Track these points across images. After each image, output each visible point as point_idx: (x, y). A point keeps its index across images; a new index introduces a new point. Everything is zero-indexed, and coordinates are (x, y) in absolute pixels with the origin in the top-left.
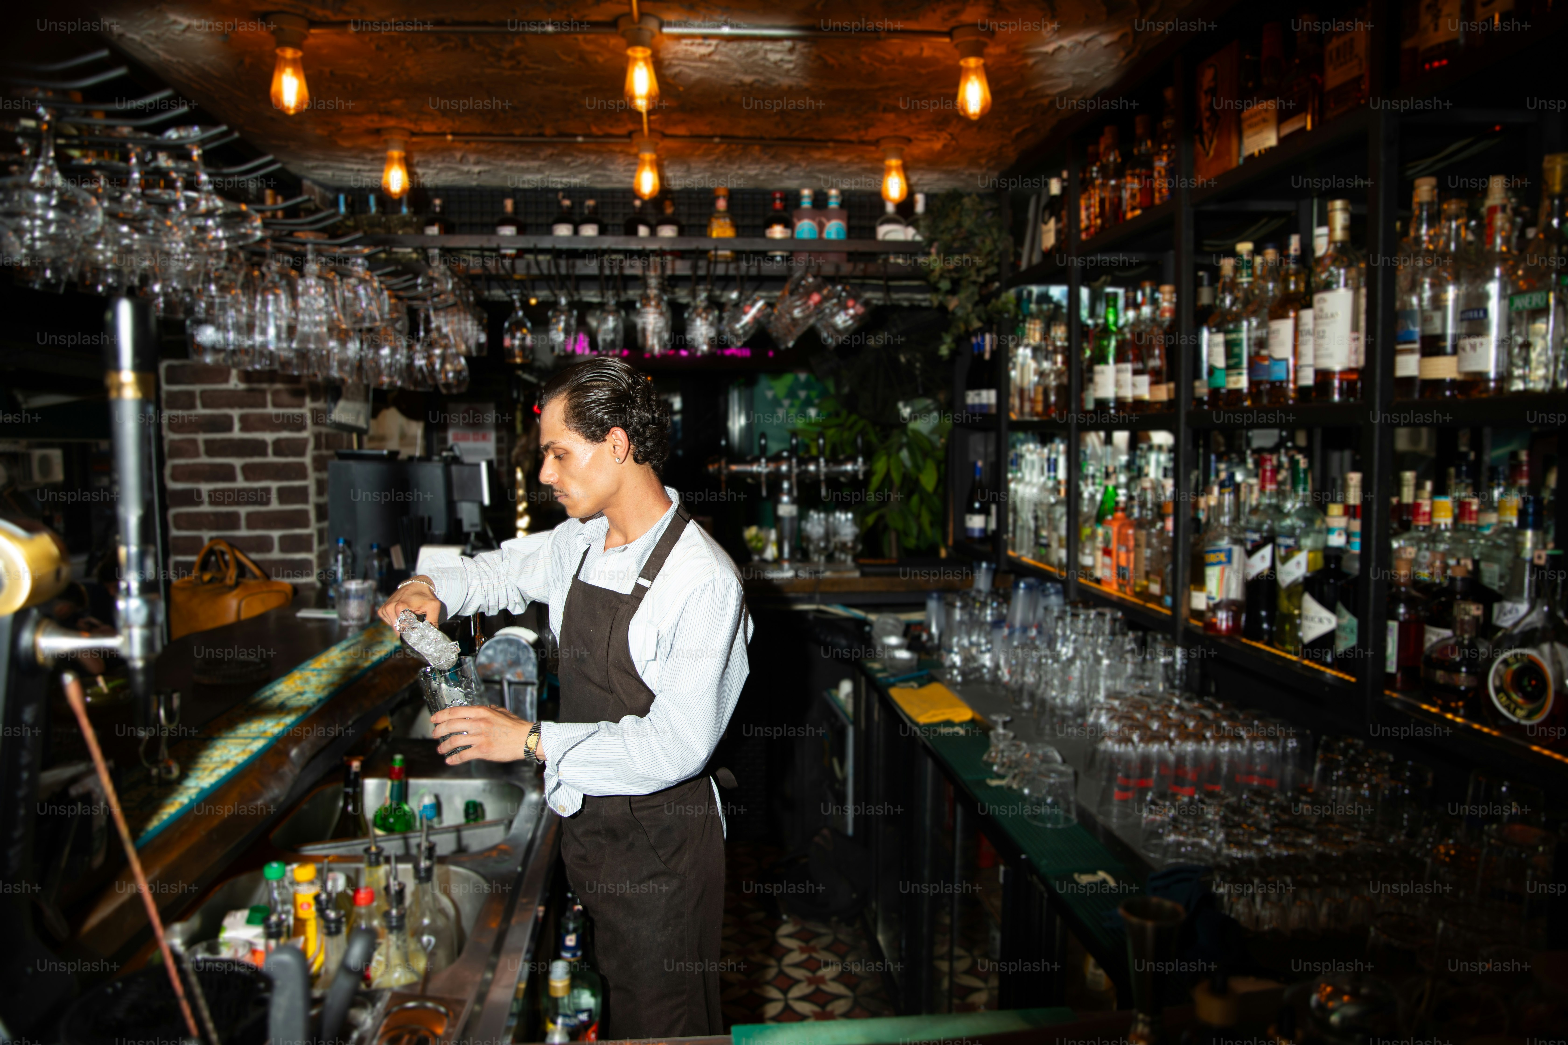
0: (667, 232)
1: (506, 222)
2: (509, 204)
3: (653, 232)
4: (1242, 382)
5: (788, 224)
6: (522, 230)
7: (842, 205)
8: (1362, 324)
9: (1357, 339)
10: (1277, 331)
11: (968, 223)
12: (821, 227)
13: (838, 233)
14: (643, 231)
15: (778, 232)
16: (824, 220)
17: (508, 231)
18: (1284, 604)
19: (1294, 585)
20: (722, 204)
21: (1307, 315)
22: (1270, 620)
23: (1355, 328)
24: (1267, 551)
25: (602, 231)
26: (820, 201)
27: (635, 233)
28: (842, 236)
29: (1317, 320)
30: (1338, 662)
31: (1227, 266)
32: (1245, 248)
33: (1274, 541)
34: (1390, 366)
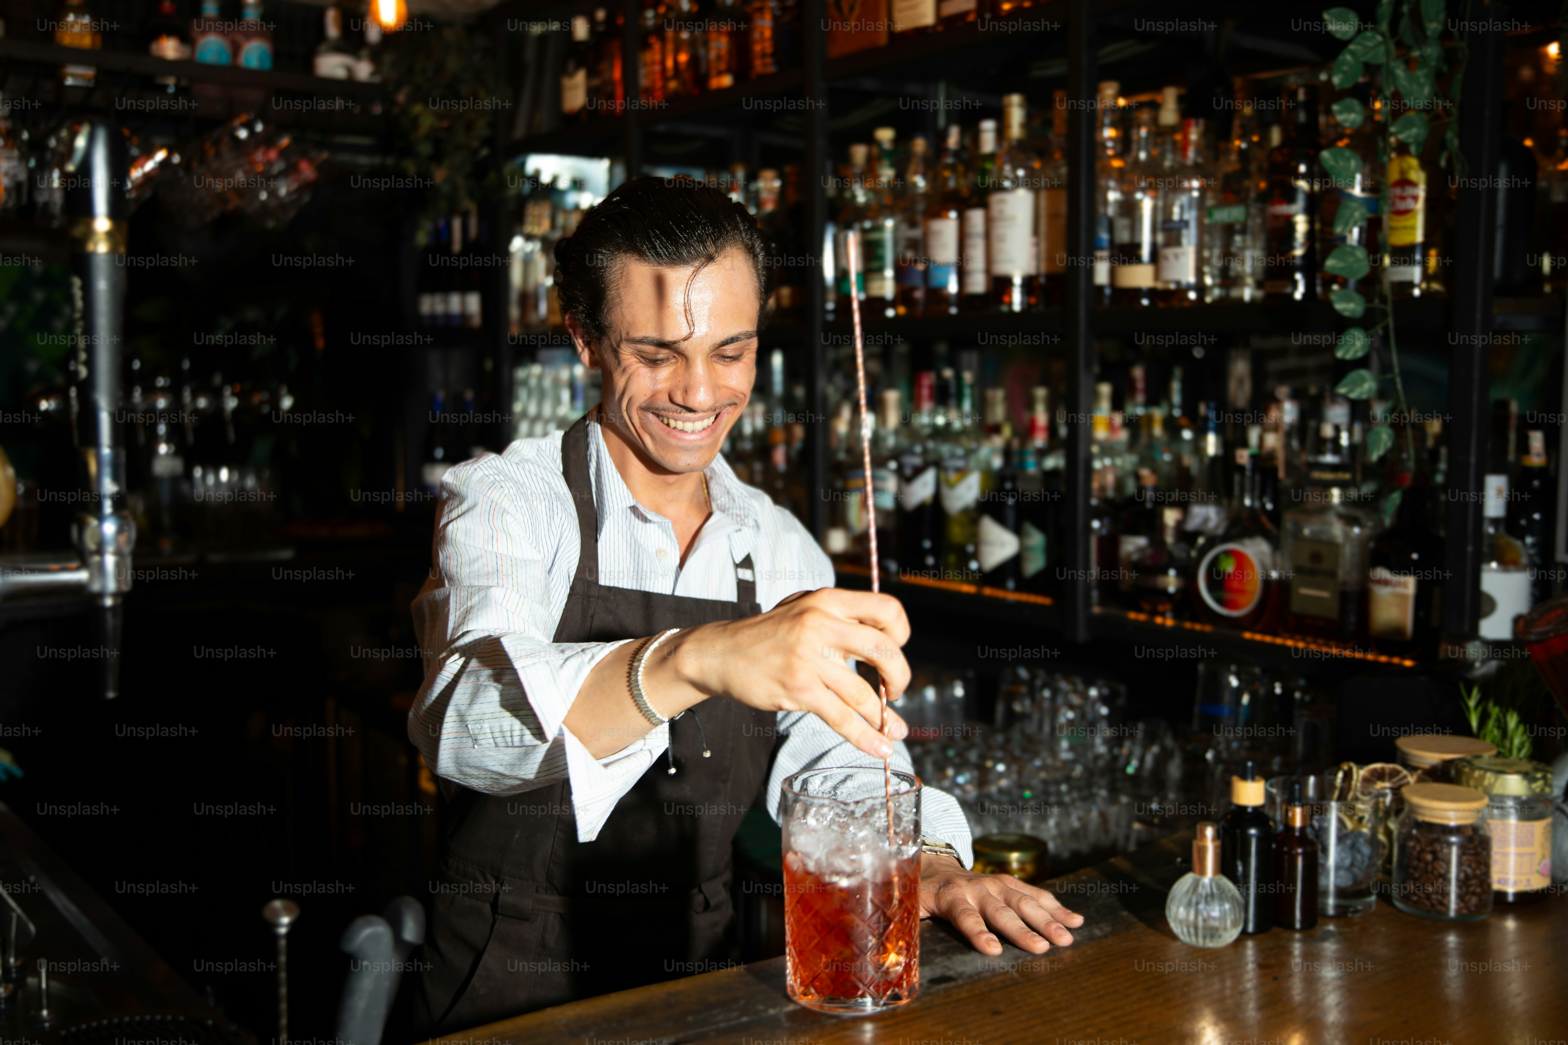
5: (186, 39)
7: (265, 17)
8: (1043, 228)
9: (1037, 244)
10: (938, 233)
11: (453, 63)
12: (236, 49)
13: (261, 60)
15: (169, 47)
16: (239, 38)
18: (956, 533)
19: (966, 511)
21: (976, 217)
22: (935, 551)
23: (1036, 232)
24: (929, 477)
26: (231, 9)
28: (267, 64)
29: (989, 222)
30: (1025, 584)
31: (859, 152)
32: (885, 135)
33: (938, 464)
34: (1090, 273)
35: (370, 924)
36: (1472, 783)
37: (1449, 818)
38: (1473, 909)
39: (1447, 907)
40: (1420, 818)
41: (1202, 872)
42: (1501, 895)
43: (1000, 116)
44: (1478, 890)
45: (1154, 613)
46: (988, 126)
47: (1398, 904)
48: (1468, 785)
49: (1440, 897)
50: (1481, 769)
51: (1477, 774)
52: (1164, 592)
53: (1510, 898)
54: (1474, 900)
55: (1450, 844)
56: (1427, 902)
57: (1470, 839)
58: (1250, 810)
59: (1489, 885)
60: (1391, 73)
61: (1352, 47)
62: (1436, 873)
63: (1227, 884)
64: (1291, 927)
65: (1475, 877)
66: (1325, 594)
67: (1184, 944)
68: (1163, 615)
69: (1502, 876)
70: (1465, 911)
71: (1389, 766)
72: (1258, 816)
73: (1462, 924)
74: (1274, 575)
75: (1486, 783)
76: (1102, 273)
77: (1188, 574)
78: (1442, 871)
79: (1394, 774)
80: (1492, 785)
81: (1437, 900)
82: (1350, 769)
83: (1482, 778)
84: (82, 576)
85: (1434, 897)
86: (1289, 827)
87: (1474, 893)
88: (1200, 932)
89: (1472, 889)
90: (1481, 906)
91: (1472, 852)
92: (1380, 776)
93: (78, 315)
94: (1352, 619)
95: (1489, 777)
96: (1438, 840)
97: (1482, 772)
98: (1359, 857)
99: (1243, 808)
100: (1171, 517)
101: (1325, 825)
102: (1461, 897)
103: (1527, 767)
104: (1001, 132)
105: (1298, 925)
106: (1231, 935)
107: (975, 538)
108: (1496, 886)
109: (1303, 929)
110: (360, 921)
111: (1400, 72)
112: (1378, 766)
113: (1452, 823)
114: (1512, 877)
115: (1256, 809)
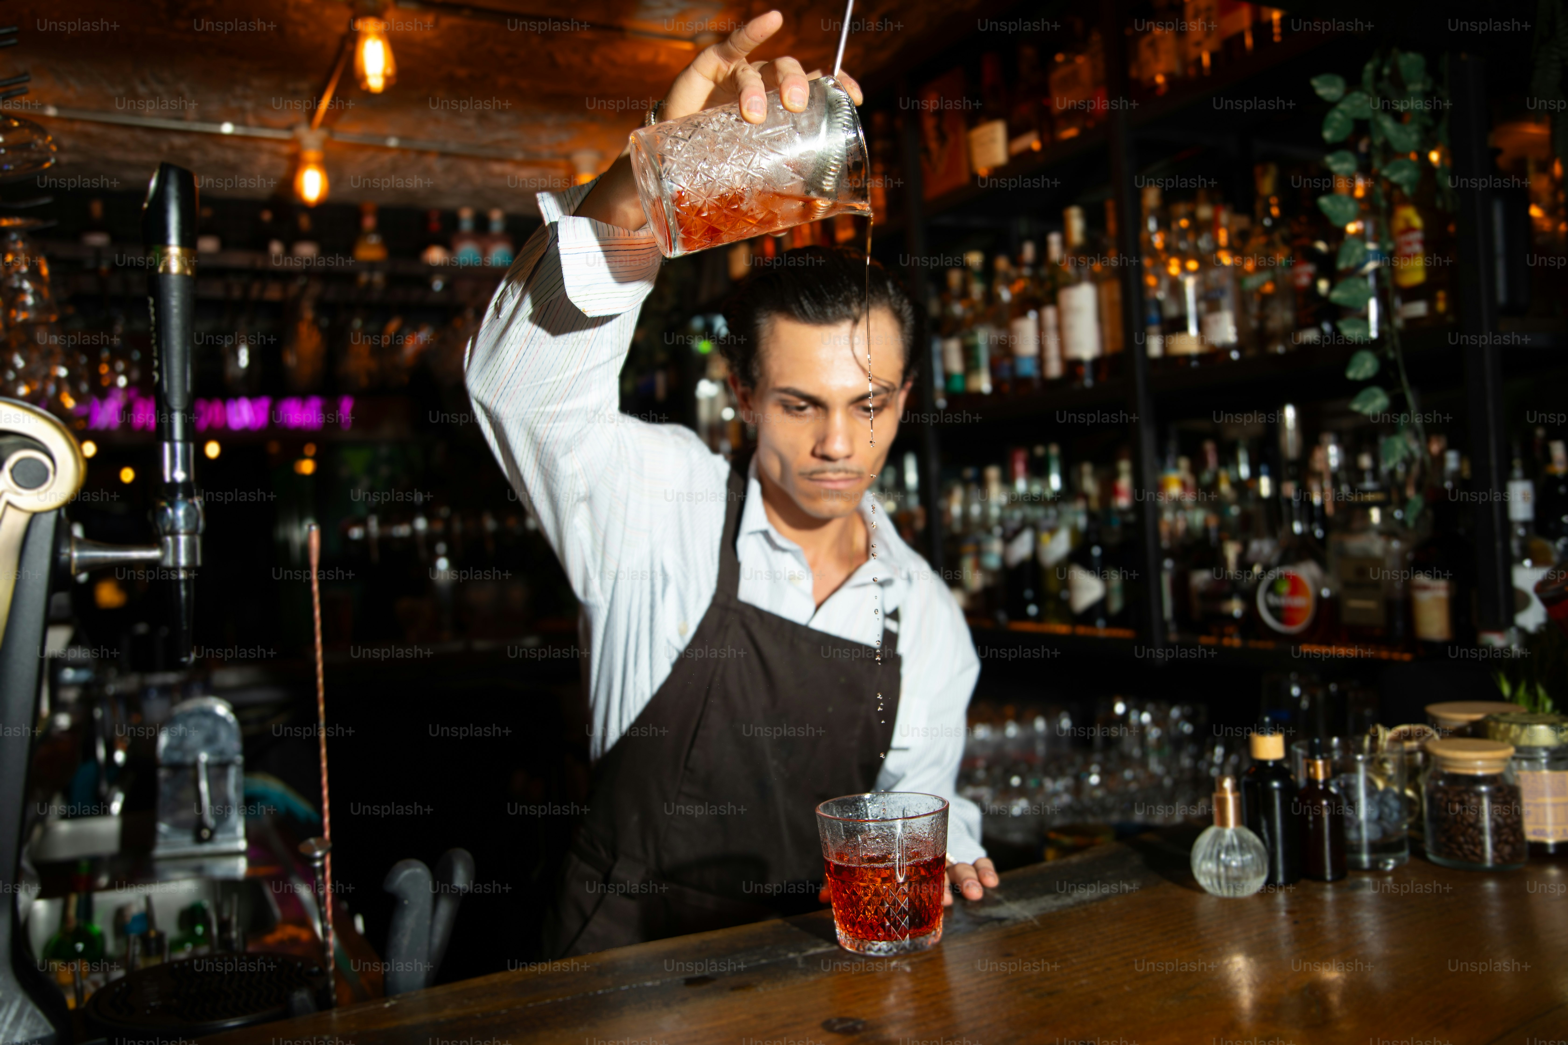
0: (307, 250)
1: (96, 228)
2: (97, 208)
3: (289, 250)
4: (984, 384)
5: (448, 246)
6: (116, 239)
7: (507, 229)
10: (1022, 331)
12: (485, 252)
14: (276, 248)
15: (436, 255)
16: (487, 244)
17: (98, 240)
18: (1052, 584)
19: (1059, 562)
20: (369, 222)
21: (1050, 314)
22: (1036, 601)
24: (1027, 536)
25: (224, 245)
26: (482, 224)
27: (264, 248)
29: (1060, 316)
30: (1113, 621)
31: (955, 278)
32: (975, 259)
33: (1035, 527)
34: (1144, 347)
35: (408, 866)
36: (1498, 736)
37: (1475, 768)
38: (1507, 858)
39: (1482, 857)
40: (1446, 771)
41: (1223, 823)
42: (1539, 847)
43: (1062, 227)
44: (1511, 839)
45: (1222, 635)
46: (1054, 239)
47: (1431, 857)
48: (1494, 738)
49: (1471, 847)
50: (1505, 722)
51: (1502, 727)
52: (1230, 617)
53: (1551, 850)
54: (1507, 849)
55: (1479, 795)
56: (1459, 853)
57: (1499, 790)
58: (1271, 764)
59: (1522, 835)
60: (1379, 126)
61: (1342, 106)
62: (1465, 823)
63: (1251, 836)
64: (1321, 879)
65: (1506, 825)
66: (1370, 604)
67: (1211, 895)
68: (1230, 636)
69: (1536, 827)
70: (1499, 861)
71: (1417, 727)
72: (1278, 769)
73: (1497, 873)
74: (1325, 593)
75: (1512, 735)
76: (1155, 346)
77: (1249, 599)
78: (1472, 820)
79: (1420, 735)
80: (1518, 737)
81: (1469, 850)
82: (1377, 732)
83: (1508, 730)
84: (155, 554)
85: (1465, 847)
86: (1312, 781)
87: (1506, 842)
88: (1223, 882)
89: (1504, 837)
90: (1515, 855)
91: (1500, 800)
92: (1408, 737)
93: (152, 329)
94: (1399, 624)
95: (1515, 729)
96: (1467, 792)
97: (1507, 725)
98: (1386, 810)
99: (1264, 763)
100: (1232, 551)
101: (1353, 781)
102: (1495, 847)
103: (1554, 719)
104: (1065, 243)
105: (1329, 877)
106: (1255, 884)
107: (1067, 584)
108: (1531, 837)
109: (1333, 881)
110: (400, 864)
111: (1388, 124)
112: (1404, 728)
113: (1480, 773)
114: (1549, 829)
115: (1277, 763)
